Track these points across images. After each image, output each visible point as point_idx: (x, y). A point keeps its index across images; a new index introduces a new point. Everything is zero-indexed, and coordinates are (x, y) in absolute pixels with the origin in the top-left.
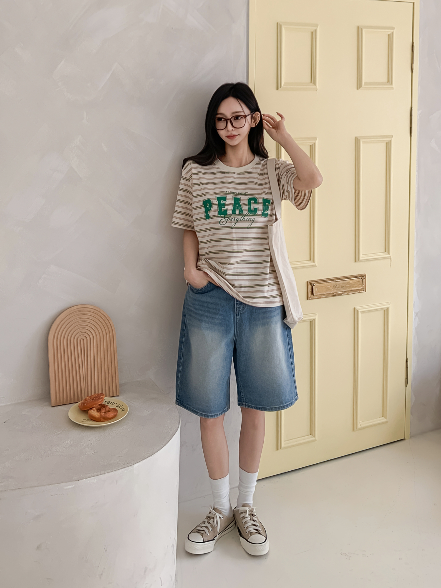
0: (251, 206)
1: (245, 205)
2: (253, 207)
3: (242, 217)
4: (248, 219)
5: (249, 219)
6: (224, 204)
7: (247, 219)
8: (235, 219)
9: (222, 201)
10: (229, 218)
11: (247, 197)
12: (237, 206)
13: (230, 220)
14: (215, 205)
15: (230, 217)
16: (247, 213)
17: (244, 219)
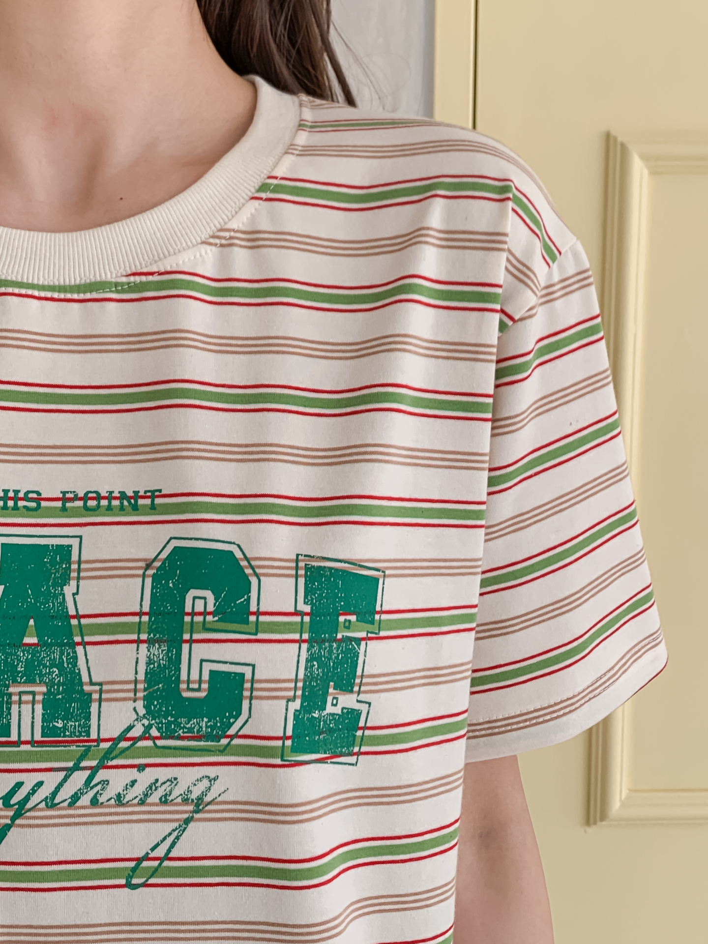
0: (175, 643)
2: (204, 658)
3: (77, 768)
4: (138, 790)
5: (153, 786)
7: (134, 782)
12: (30, 639)
16: (130, 728)
17: (96, 785)
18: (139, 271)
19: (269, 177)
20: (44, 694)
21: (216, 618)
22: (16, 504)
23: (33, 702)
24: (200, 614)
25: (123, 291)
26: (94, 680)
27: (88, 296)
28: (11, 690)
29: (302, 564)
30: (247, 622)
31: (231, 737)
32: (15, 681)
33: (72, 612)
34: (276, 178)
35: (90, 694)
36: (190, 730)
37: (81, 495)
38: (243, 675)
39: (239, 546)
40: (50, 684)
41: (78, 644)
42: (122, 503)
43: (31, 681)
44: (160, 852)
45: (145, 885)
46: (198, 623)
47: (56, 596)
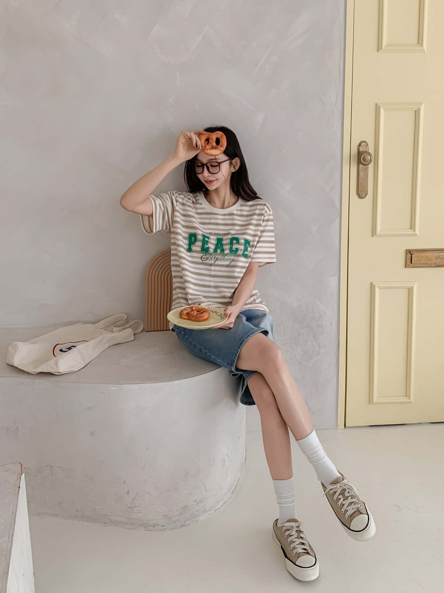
1: (227, 244)
2: (235, 247)
3: (223, 256)
6: (207, 242)
7: (228, 258)
8: (215, 257)
9: (206, 239)
10: (210, 256)
11: (230, 237)
12: (219, 245)
13: (210, 258)
14: (199, 240)
15: (211, 255)
16: (228, 253)
17: (224, 258)
18: (229, 213)
21: (236, 243)
22: (218, 234)
24: (234, 243)
25: (228, 215)
26: (225, 249)
27: (224, 215)
28: (217, 249)
29: (244, 239)
30: (239, 244)
31: (238, 255)
33: (223, 243)
34: (242, 204)
36: (233, 253)
38: (238, 248)
39: (238, 237)
40: (221, 249)
42: (227, 234)
43: (219, 249)
44: (229, 265)
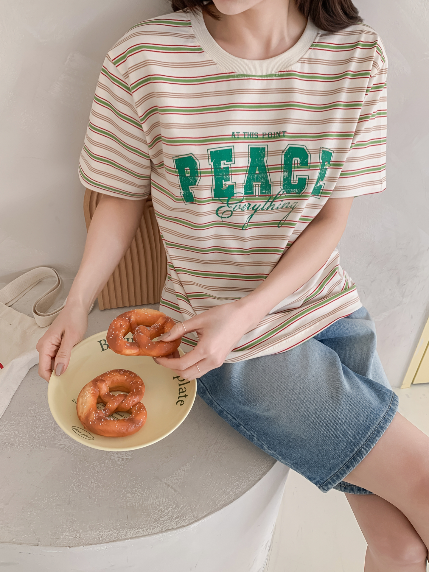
0: (290, 171)
1: (275, 168)
2: (297, 175)
3: (268, 201)
4: (281, 206)
5: (284, 204)
6: (227, 171)
7: (280, 204)
8: (250, 205)
9: (222, 162)
10: (238, 204)
11: (284, 145)
12: (257, 172)
13: (240, 210)
14: (206, 173)
15: (241, 202)
16: (280, 192)
17: (272, 205)
18: (282, 71)
19: (314, 42)
20: (261, 185)
21: (300, 165)
22: (253, 136)
23: (258, 187)
24: (296, 164)
25: (277, 76)
26: (272, 181)
27: (269, 78)
28: (254, 184)
29: (321, 150)
30: (307, 165)
31: (302, 193)
32: (254, 182)
33: (266, 165)
34: (315, 43)
35: (271, 185)
36: (293, 192)
37: (267, 134)
38: (306, 178)
39: (306, 146)
40: (262, 182)
41: (268, 173)
42: (277, 135)
43: (257, 182)
44: (284, 219)
45: (281, 227)
46: (296, 166)
47: (262, 161)
